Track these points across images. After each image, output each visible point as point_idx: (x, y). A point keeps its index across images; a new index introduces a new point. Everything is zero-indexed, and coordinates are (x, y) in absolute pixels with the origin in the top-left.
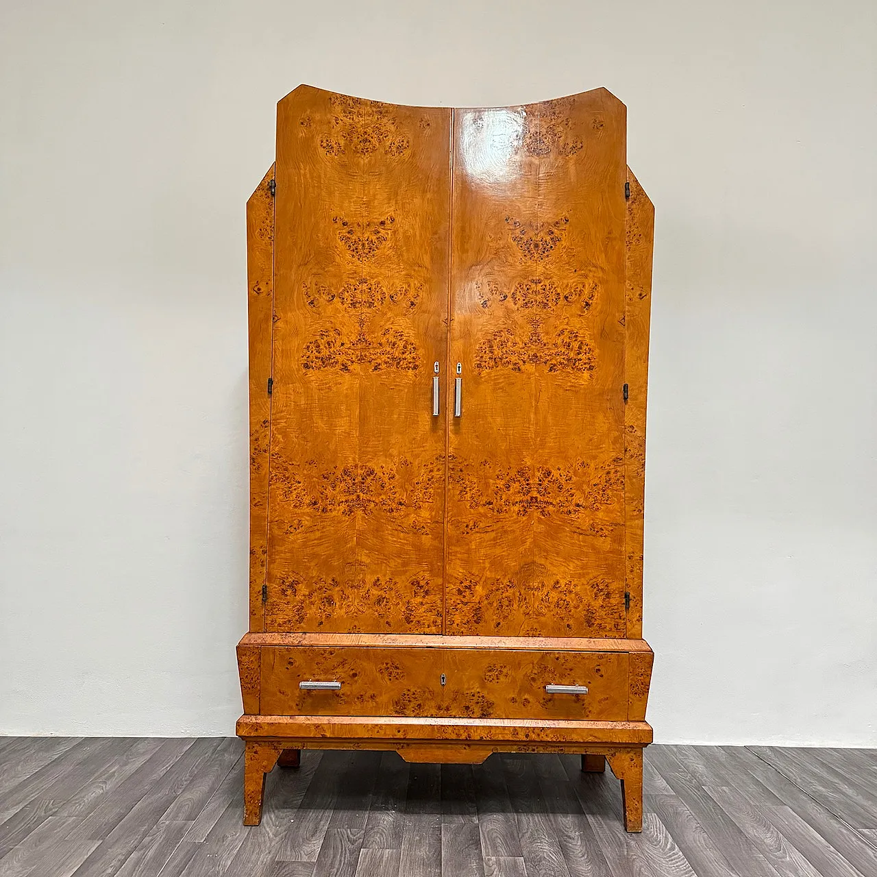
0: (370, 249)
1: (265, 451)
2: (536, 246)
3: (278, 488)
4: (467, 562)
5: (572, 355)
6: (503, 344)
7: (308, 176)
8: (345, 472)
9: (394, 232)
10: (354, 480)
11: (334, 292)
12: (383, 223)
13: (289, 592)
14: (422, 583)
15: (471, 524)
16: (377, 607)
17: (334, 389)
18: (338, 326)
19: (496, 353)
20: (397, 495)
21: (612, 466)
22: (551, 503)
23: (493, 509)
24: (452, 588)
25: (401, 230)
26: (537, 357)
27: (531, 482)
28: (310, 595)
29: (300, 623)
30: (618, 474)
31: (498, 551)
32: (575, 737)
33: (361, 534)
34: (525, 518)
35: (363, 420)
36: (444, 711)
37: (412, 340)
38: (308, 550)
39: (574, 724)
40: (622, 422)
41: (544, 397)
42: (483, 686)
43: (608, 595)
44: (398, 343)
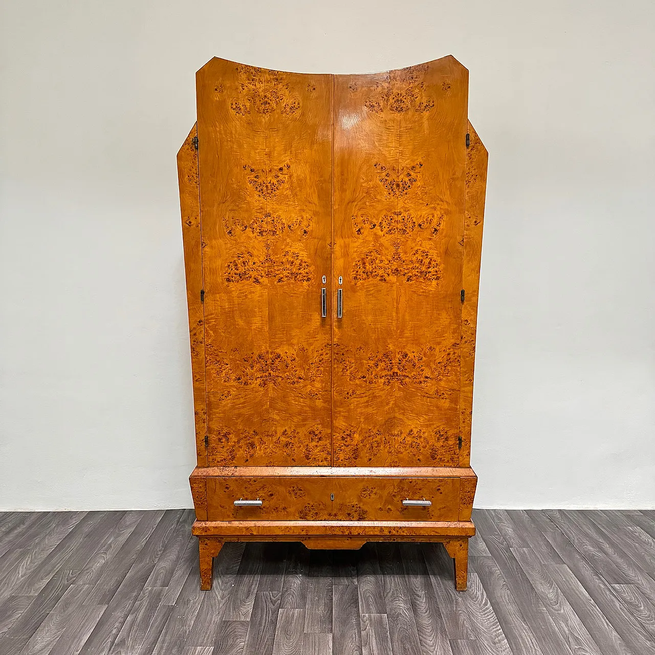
0: (272, 190)
1: (201, 343)
2: (398, 186)
3: (212, 369)
4: (348, 418)
5: (424, 269)
6: (372, 261)
7: (222, 132)
8: (260, 357)
9: (290, 176)
10: (266, 362)
11: (246, 224)
12: (281, 169)
13: (224, 440)
14: (317, 432)
15: (351, 392)
16: (285, 449)
17: (249, 297)
18: (250, 250)
19: (367, 267)
20: (298, 372)
21: (451, 350)
22: (408, 376)
23: (366, 381)
24: (338, 435)
25: (295, 175)
26: (398, 271)
27: (393, 361)
28: (238, 442)
29: (232, 461)
30: (456, 354)
31: (370, 410)
32: (422, 532)
33: (272, 400)
34: (389, 387)
35: (271, 319)
36: (333, 517)
37: (305, 259)
38: (236, 412)
39: (422, 524)
40: (460, 318)
41: (403, 299)
42: (360, 501)
43: (447, 439)
44: (295, 261)
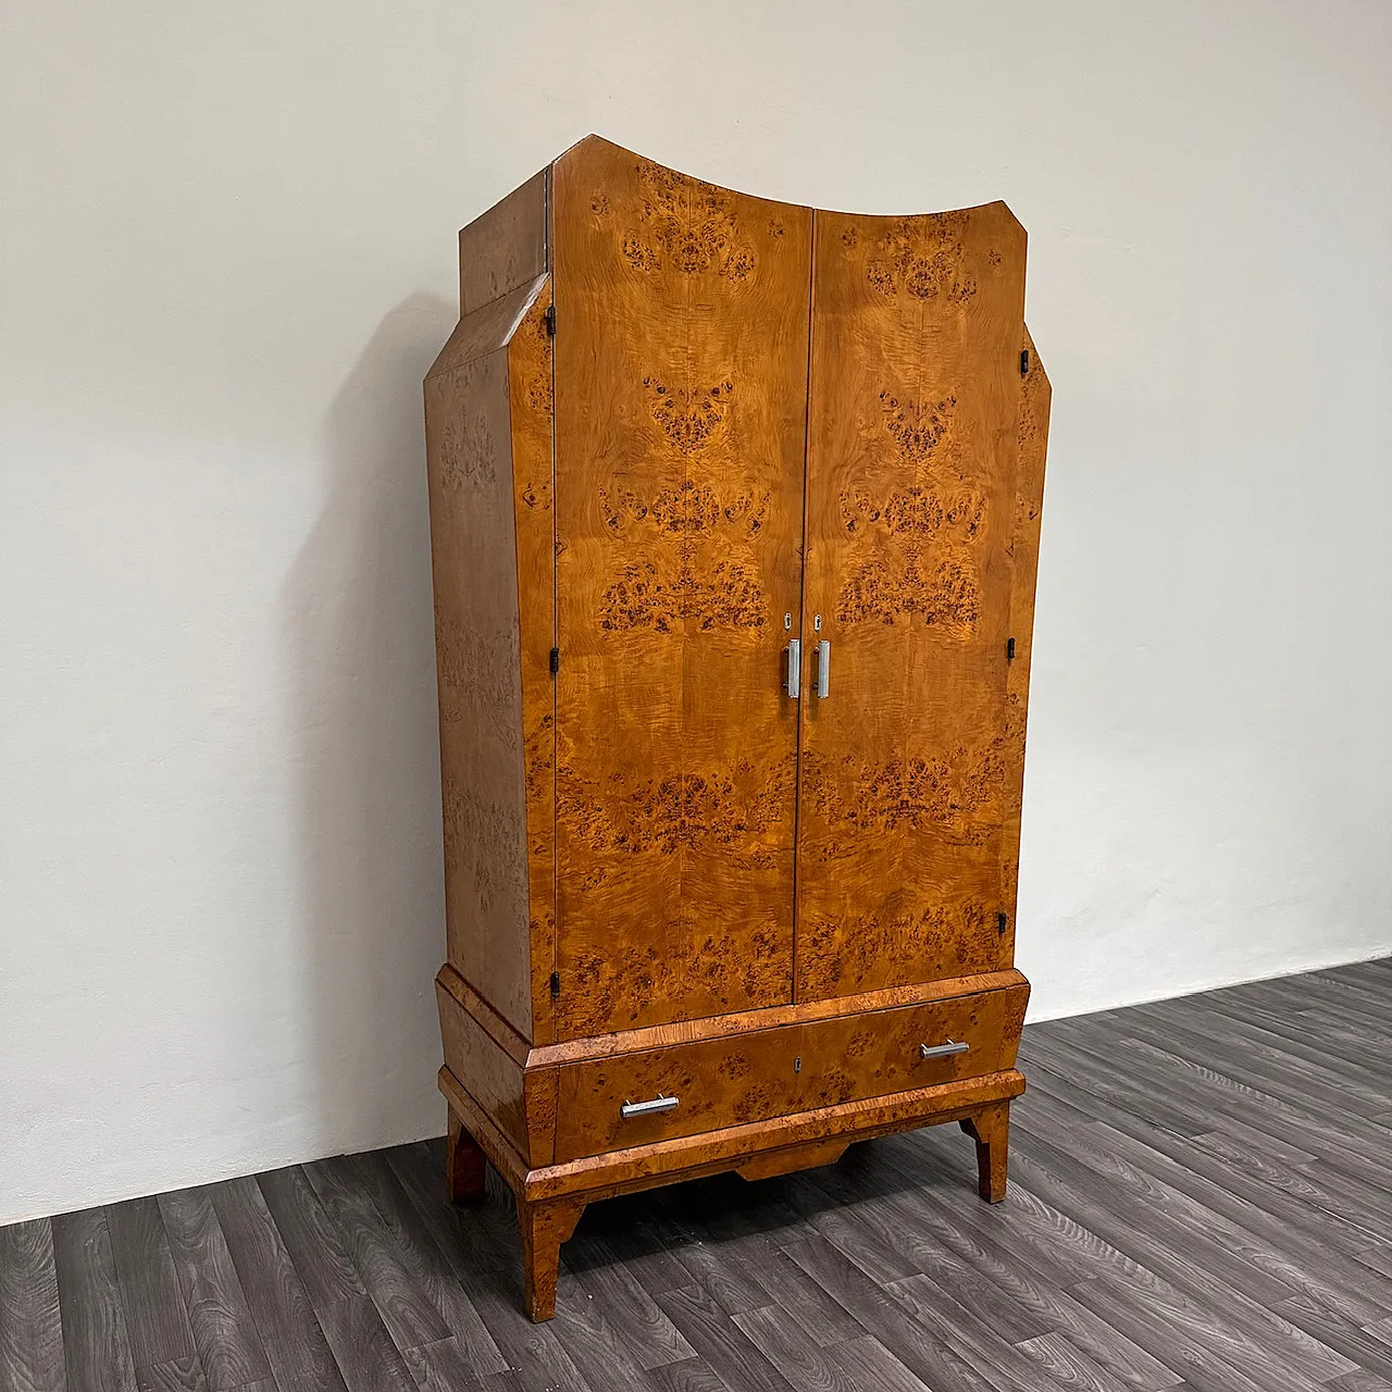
0: (698, 433)
1: (548, 765)
2: (917, 439)
3: (569, 822)
4: (824, 901)
5: (953, 599)
6: (873, 584)
7: (605, 302)
8: (665, 788)
9: (732, 408)
10: (677, 798)
11: (646, 504)
12: (715, 392)
13: (589, 978)
14: (767, 937)
15: (830, 847)
16: (709, 979)
17: (647, 660)
18: (652, 560)
19: (864, 598)
20: (735, 815)
21: (992, 751)
22: (924, 807)
23: (856, 823)
24: (805, 938)
25: (741, 405)
26: (913, 603)
27: (902, 780)
28: (619, 976)
29: (605, 1021)
30: (998, 759)
31: (862, 880)
32: (946, 1105)
33: (686, 878)
34: (894, 831)
35: (688, 706)
36: (796, 1104)
37: (754, 580)
38: (615, 912)
39: (942, 1090)
40: (1005, 690)
41: (919, 658)
42: (845, 1063)
43: (981, 921)
44: (736, 584)
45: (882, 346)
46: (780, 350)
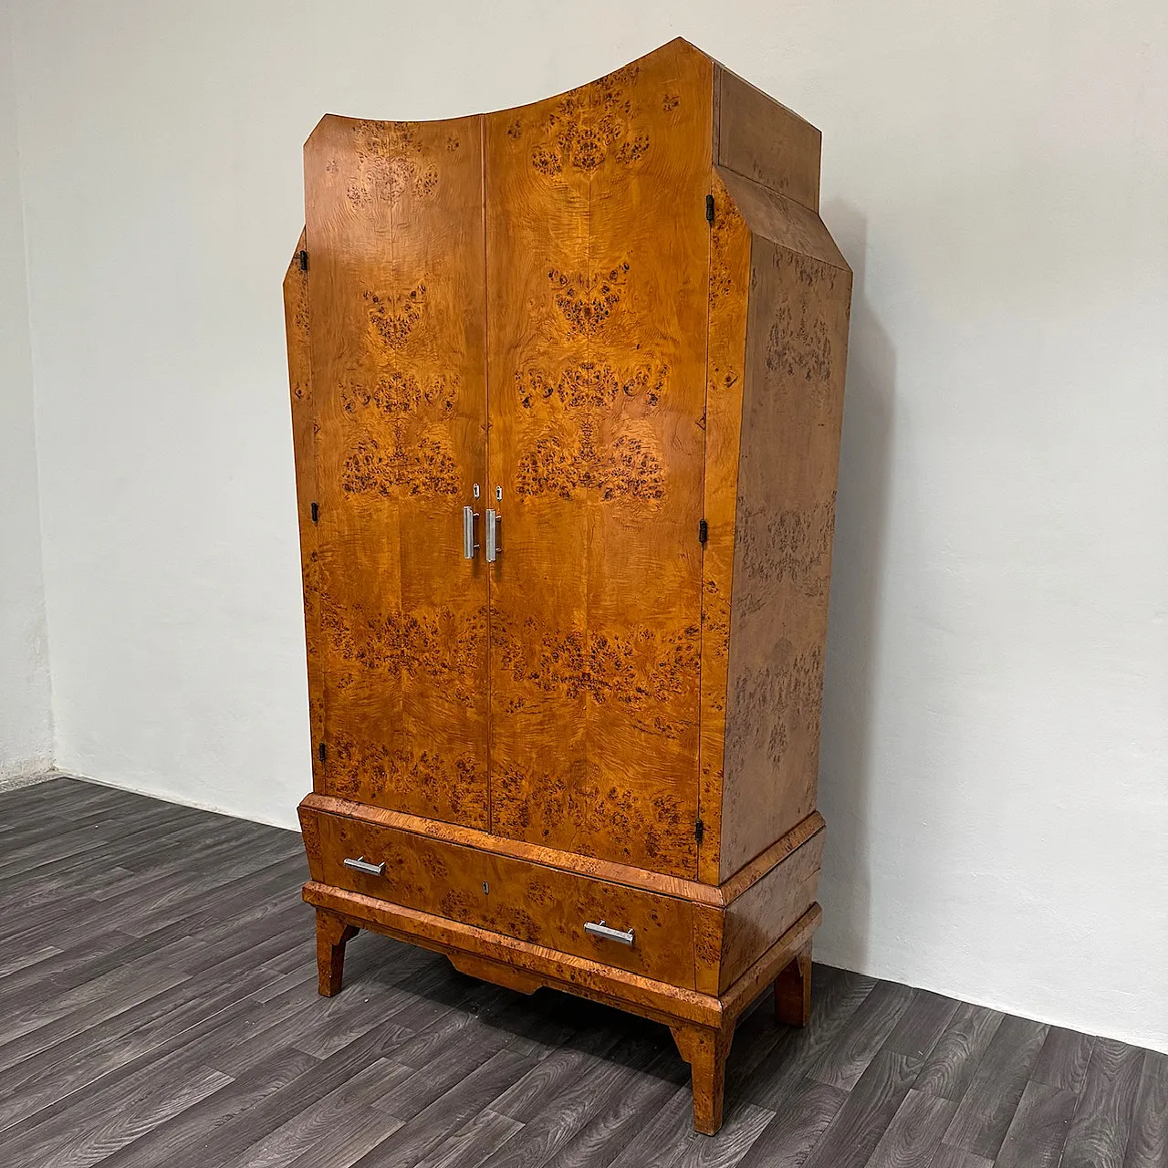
0: (402, 331)
1: (316, 590)
2: (588, 311)
3: (329, 634)
4: (511, 749)
5: (634, 475)
6: (548, 459)
7: (337, 238)
8: (389, 621)
9: (426, 306)
10: (398, 631)
11: (369, 392)
12: (413, 295)
13: (344, 755)
14: (468, 766)
15: (516, 700)
16: (424, 787)
17: (375, 517)
18: (375, 437)
19: (540, 470)
20: (441, 654)
21: (684, 640)
22: (607, 684)
23: (539, 684)
24: (497, 778)
25: (433, 303)
26: (589, 477)
27: (583, 652)
28: (363, 761)
29: (355, 792)
30: (692, 650)
31: (545, 739)
33: (407, 696)
34: (574, 701)
35: (404, 556)
36: (489, 923)
37: (450, 454)
40: (699, 576)
41: (598, 533)
42: (528, 905)
43: (675, 819)
44: (435, 458)
45: (550, 226)
46: (461, 249)
